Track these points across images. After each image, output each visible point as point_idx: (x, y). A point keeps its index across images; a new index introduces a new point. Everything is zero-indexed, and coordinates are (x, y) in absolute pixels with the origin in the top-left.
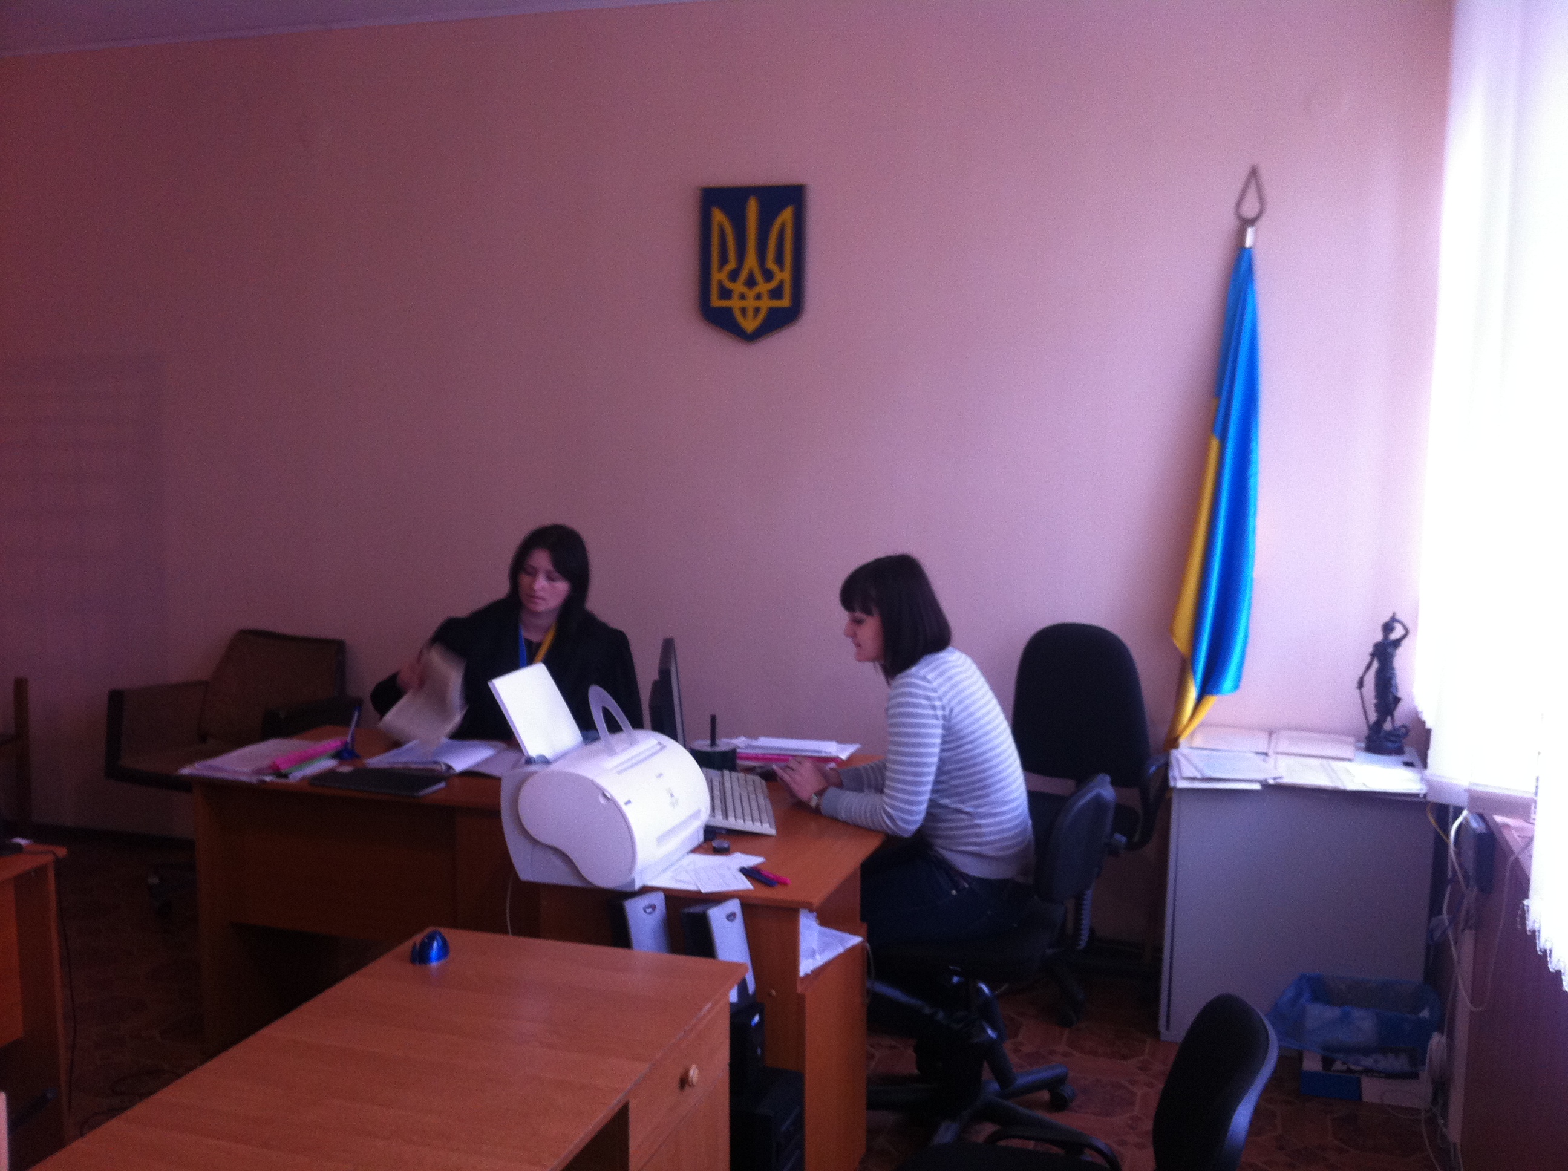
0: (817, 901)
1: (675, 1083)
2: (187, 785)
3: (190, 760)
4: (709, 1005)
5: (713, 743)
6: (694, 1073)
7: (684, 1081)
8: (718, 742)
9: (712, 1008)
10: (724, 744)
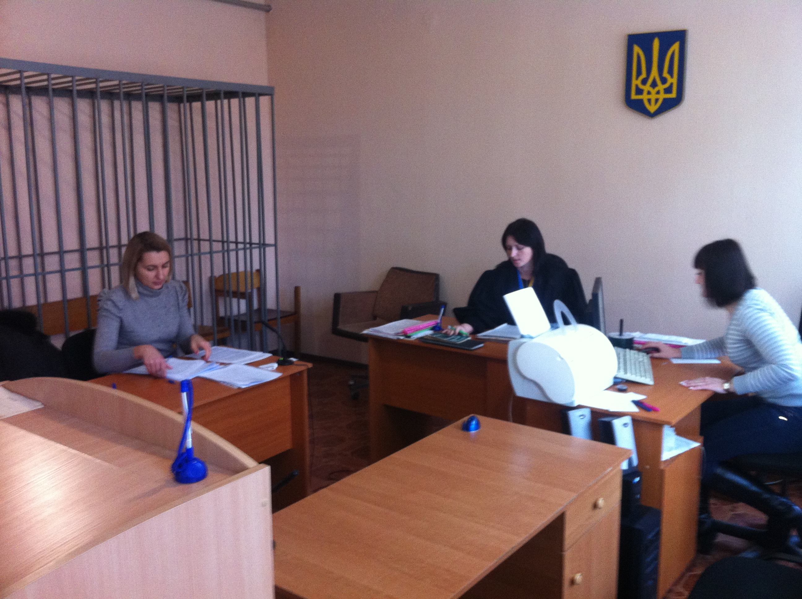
0: (674, 422)
1: (590, 506)
2: (366, 338)
3: (368, 327)
4: (610, 469)
5: (621, 334)
6: (601, 502)
7: (595, 506)
8: (624, 334)
9: (612, 470)
10: (627, 335)
